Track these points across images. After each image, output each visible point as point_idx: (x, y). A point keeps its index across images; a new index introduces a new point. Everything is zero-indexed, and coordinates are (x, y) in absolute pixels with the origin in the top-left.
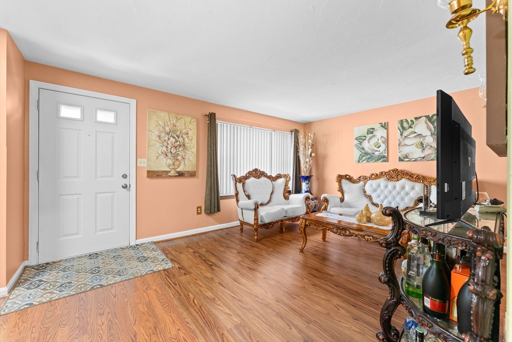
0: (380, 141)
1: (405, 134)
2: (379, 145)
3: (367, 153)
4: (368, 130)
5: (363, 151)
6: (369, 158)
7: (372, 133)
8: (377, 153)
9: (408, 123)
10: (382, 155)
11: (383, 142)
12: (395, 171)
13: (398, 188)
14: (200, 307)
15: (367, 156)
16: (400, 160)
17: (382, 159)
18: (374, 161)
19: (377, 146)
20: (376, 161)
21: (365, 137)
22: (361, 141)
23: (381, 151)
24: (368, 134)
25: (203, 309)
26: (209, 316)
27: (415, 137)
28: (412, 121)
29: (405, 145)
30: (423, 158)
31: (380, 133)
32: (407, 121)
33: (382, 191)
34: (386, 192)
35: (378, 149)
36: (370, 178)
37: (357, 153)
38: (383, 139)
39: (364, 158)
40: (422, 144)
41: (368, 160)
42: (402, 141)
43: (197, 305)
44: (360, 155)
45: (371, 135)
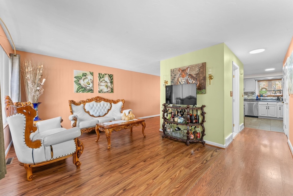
0: (90, 81)
1: (101, 80)
2: (89, 83)
3: (82, 87)
4: (83, 74)
5: (80, 86)
6: (84, 90)
7: (85, 76)
8: (88, 88)
9: (102, 75)
10: (91, 89)
11: (91, 82)
12: (98, 97)
13: (102, 105)
14: (181, 183)
15: (82, 89)
16: (99, 92)
17: (91, 91)
18: (86, 92)
19: (88, 84)
20: (87, 92)
21: (81, 77)
22: (79, 79)
23: (90, 87)
24: (83, 76)
25: (182, 181)
26: (186, 177)
27: (105, 82)
28: (103, 75)
29: (101, 85)
30: (107, 92)
31: (90, 77)
32: (102, 74)
33: (95, 108)
34: (97, 108)
35: (89, 86)
36: (87, 102)
37: (76, 87)
38: (91, 81)
39: (81, 90)
40: (107, 86)
41: (83, 91)
42: (100, 83)
43: (180, 185)
44: (78, 88)
45: (85, 77)
